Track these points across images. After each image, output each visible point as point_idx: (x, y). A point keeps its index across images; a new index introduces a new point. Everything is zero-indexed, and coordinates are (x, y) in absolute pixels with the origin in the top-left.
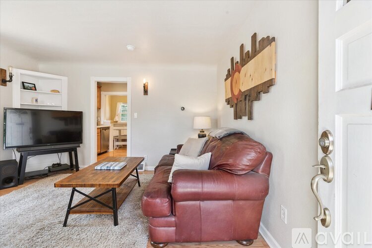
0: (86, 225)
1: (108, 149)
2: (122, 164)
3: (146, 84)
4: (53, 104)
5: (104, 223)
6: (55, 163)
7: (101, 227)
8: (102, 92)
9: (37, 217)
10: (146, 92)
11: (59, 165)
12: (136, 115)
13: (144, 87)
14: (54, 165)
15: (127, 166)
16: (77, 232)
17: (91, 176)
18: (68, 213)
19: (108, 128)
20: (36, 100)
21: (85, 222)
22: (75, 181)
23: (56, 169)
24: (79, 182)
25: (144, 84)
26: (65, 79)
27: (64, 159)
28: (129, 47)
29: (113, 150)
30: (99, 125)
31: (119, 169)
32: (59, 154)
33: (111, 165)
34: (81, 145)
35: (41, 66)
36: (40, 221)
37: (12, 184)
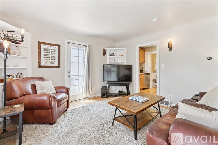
0: (121, 130)
1: (149, 87)
2: (146, 99)
3: (171, 42)
4: (120, 62)
5: (130, 134)
6: (120, 90)
7: (127, 136)
8: (145, 53)
9: (106, 115)
10: (170, 48)
11: (122, 92)
12: (163, 66)
13: (169, 45)
14: (120, 91)
15: (149, 101)
16: (116, 132)
17: (125, 102)
18: (114, 119)
19: (149, 74)
20: (114, 60)
21: (121, 128)
22: (116, 103)
23: (121, 94)
24: (117, 104)
25: (169, 43)
26: (125, 48)
27: (124, 89)
28: (154, 20)
29: (152, 88)
30: (144, 72)
31: (142, 102)
32: (122, 86)
33: (138, 98)
34: (131, 83)
35: (117, 45)
36: (106, 118)
37: (105, 97)
